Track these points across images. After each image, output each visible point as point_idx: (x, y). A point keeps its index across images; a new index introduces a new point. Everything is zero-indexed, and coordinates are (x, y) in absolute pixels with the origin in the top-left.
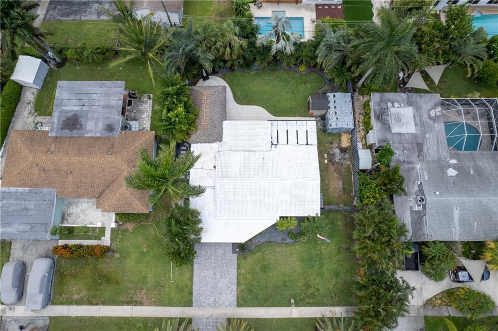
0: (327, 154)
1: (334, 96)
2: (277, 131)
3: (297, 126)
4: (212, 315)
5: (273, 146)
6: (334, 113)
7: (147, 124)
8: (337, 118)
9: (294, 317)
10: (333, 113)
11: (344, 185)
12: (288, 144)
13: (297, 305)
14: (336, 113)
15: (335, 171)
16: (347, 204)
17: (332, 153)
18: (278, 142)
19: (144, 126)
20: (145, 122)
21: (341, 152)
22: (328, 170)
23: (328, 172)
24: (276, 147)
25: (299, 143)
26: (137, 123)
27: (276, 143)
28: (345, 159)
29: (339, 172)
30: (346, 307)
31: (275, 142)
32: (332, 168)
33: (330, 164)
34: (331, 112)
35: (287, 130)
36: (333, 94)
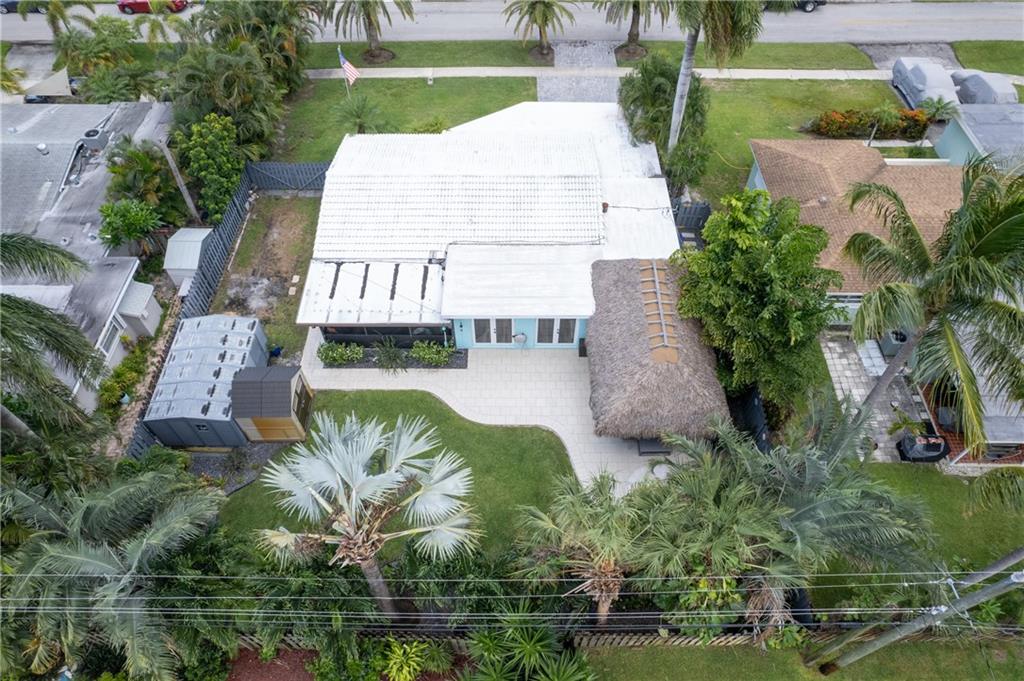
0: (287, 295)
1: (205, 410)
2: (423, 297)
3: (360, 310)
4: (583, 69)
5: (440, 256)
6: (228, 356)
7: (839, 368)
8: (224, 341)
9: (431, 69)
10: (232, 356)
11: (266, 235)
12: (397, 266)
13: (424, 80)
14: (222, 357)
15: (279, 259)
16: (273, 200)
17: (273, 299)
18: (426, 268)
19: (844, 361)
20: (848, 373)
21: (245, 300)
22: (298, 261)
23: (300, 257)
24: (434, 252)
25: (364, 266)
26: (873, 370)
27: (431, 267)
28: (240, 284)
29: (269, 257)
30: (332, 77)
31: (434, 269)
32: (284, 266)
33: (287, 273)
34: (237, 361)
35: (392, 297)
36: (210, 416)
